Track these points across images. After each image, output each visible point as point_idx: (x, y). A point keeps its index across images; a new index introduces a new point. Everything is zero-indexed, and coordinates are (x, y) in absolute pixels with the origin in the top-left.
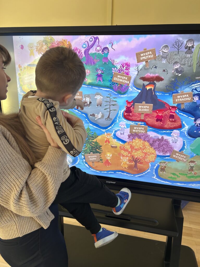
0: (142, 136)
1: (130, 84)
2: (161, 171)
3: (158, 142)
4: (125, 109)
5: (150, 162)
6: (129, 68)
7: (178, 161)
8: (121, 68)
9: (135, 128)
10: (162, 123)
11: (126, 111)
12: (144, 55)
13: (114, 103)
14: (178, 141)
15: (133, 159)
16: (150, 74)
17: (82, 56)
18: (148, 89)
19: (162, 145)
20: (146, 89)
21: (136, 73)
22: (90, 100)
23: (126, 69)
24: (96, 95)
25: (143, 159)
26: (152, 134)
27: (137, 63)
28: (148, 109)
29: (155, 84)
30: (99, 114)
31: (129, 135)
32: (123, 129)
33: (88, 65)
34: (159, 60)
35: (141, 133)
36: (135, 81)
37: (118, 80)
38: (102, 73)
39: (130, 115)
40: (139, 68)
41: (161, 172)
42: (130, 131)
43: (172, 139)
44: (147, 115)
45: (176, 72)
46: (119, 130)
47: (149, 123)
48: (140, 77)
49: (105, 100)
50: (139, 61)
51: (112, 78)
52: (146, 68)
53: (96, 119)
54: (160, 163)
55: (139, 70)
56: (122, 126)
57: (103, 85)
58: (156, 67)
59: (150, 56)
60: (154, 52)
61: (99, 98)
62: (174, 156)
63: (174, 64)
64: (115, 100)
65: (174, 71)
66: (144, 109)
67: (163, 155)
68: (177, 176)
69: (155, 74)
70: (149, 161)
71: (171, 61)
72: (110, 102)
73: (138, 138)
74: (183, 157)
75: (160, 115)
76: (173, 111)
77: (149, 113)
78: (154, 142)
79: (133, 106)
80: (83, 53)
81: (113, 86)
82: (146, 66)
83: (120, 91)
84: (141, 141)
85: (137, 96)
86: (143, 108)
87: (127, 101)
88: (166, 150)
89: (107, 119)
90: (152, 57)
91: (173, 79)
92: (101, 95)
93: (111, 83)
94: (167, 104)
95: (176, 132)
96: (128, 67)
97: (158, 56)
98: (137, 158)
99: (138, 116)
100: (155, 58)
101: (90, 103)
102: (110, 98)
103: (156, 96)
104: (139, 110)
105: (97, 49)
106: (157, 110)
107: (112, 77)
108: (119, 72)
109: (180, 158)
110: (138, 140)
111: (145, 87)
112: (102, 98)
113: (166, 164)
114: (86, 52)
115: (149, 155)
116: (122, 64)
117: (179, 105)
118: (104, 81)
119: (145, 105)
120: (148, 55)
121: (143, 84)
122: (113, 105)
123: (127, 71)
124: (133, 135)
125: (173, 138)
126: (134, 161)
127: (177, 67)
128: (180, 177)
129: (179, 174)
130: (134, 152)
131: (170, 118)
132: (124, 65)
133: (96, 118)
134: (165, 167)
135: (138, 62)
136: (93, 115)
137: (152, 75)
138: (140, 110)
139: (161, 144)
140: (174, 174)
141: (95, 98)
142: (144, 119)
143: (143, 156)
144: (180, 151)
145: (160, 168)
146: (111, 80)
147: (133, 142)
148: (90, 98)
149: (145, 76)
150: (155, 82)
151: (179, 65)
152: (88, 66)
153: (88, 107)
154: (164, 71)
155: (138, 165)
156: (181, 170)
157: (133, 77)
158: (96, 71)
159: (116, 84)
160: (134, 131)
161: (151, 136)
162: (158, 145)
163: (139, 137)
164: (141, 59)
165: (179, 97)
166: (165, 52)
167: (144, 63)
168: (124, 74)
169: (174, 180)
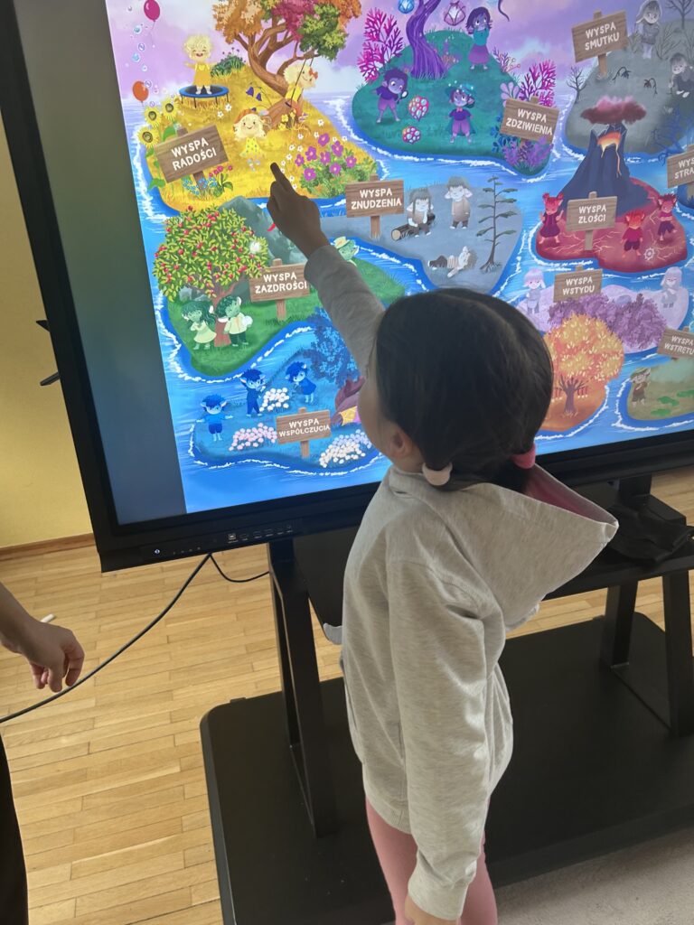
0: (588, 304)
1: (554, 138)
2: (633, 401)
3: (628, 315)
4: (540, 224)
5: (608, 382)
6: (552, 81)
7: (675, 359)
8: (528, 82)
9: (569, 282)
10: (639, 254)
11: (543, 232)
12: (594, 32)
13: (505, 208)
14: (675, 300)
15: (563, 383)
16: (611, 97)
17: (398, 43)
18: (604, 149)
19: (639, 321)
20: (600, 148)
21: (572, 98)
22: (430, 206)
23: (543, 84)
24: (451, 188)
25: (590, 376)
26: (615, 293)
27: (574, 64)
28: (603, 213)
29: (624, 129)
30: (462, 254)
31: (551, 308)
32: (535, 294)
33: (420, 79)
34: (635, 49)
35: (584, 294)
36: (568, 124)
37: (518, 125)
38: (467, 105)
39: (555, 240)
40: (580, 78)
41: (635, 403)
42: (555, 296)
43: (664, 297)
44: (601, 234)
45: (676, 87)
46: (523, 298)
47: (605, 259)
48: (582, 111)
49: (480, 201)
50: (581, 56)
51: (498, 121)
52: (600, 78)
53: (450, 275)
54: (633, 375)
55: (580, 87)
56: (534, 286)
57: (472, 147)
58: (626, 74)
59: (610, 38)
60: (620, 22)
61: (458, 195)
62: (667, 346)
63: (672, 60)
64: (508, 196)
65: (673, 83)
66: (594, 214)
67: (639, 351)
68: (673, 401)
69: (623, 98)
70: (605, 377)
71: (664, 51)
72: (494, 207)
73: (577, 314)
74: (687, 345)
75: (635, 228)
76: (666, 211)
77: (605, 227)
78: (619, 316)
79: (562, 212)
80: (403, 34)
81: (503, 150)
82: (599, 73)
83: (526, 164)
84: (584, 321)
85: (573, 174)
86: (591, 214)
87: (546, 196)
88: (647, 333)
89: (485, 268)
90: (616, 40)
91: (670, 110)
92: (465, 187)
93: (496, 140)
94: (652, 189)
95: (673, 271)
96: (548, 77)
97: (633, 37)
98: (572, 379)
99: (578, 241)
100: (624, 44)
101: (431, 218)
102: (494, 191)
103: (625, 168)
104: (580, 222)
105: (448, 17)
106: (628, 215)
107: (502, 116)
108: (522, 98)
109: (681, 349)
110: (577, 319)
111: (597, 141)
112: (470, 195)
113: (647, 375)
114: (415, 26)
115: (605, 360)
116: (530, 70)
117: (682, 188)
118: (474, 132)
119: (596, 204)
120: (605, 34)
121: (593, 133)
122: (505, 216)
123: (547, 92)
124: (563, 305)
125: (665, 294)
126: (565, 390)
127: (679, 69)
128: (678, 403)
129: (678, 395)
130: (567, 362)
131: (659, 234)
132: (538, 70)
133: (450, 270)
134: (645, 384)
135: (577, 61)
136: (441, 262)
137: (614, 101)
138: (582, 220)
139: (637, 318)
140: (665, 400)
141: (447, 197)
142: (595, 247)
143: (590, 368)
144: (681, 328)
145: (632, 391)
146: (497, 129)
147: (562, 330)
148: (430, 198)
149: (597, 105)
150: (623, 122)
151: (685, 65)
152: (422, 82)
153: (423, 234)
154: (648, 84)
155: (577, 397)
156: (682, 383)
157: (564, 112)
158: (448, 98)
159: (515, 139)
160: (566, 292)
161: (610, 300)
162: (630, 323)
163: (580, 310)
164: (587, 49)
165: (681, 164)
166: (649, 20)
167: (595, 61)
168: (538, 105)
169: (667, 416)
